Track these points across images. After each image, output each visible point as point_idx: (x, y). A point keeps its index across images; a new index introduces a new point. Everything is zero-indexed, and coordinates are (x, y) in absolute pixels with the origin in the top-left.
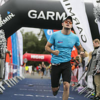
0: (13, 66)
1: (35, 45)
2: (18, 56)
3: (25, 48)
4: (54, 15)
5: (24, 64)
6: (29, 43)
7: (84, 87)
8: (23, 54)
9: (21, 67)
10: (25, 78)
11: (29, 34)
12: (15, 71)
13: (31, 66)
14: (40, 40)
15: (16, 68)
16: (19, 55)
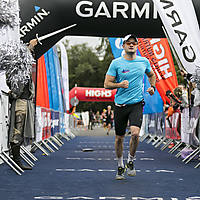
0: (52, 113)
1: (92, 71)
4: (126, 8)
5: (71, 109)
7: (194, 149)
8: (70, 89)
9: (67, 115)
10: (76, 137)
11: (80, 48)
12: (55, 123)
13: (87, 113)
14: (101, 59)
15: (57, 118)
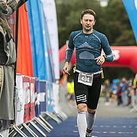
0: (36, 84)
2: (46, 55)
3: (64, 29)
5: (62, 76)
6: (72, 13)
8: (60, 48)
10: (69, 118)
12: (40, 97)
15: (43, 90)
16: (50, 51)
